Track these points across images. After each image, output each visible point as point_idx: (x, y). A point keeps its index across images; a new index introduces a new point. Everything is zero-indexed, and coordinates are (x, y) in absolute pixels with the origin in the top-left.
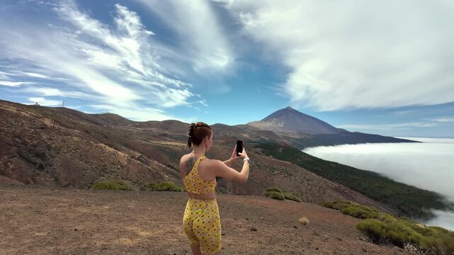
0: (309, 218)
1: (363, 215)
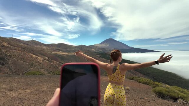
0: (129, 86)
1: (148, 83)
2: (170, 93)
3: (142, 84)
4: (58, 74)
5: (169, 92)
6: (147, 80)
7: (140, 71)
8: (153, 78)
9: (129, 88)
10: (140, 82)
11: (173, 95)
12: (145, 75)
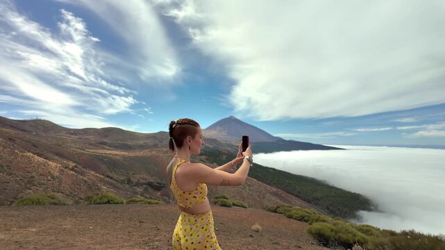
0: (262, 225)
1: (306, 218)
2: (340, 234)
3: (295, 221)
4: (98, 201)
5: (336, 232)
6: (308, 213)
7: (299, 192)
8: (328, 208)
9: (260, 228)
10: (290, 217)
11: (344, 237)
12: (309, 202)
